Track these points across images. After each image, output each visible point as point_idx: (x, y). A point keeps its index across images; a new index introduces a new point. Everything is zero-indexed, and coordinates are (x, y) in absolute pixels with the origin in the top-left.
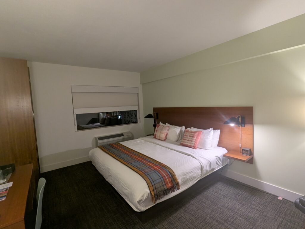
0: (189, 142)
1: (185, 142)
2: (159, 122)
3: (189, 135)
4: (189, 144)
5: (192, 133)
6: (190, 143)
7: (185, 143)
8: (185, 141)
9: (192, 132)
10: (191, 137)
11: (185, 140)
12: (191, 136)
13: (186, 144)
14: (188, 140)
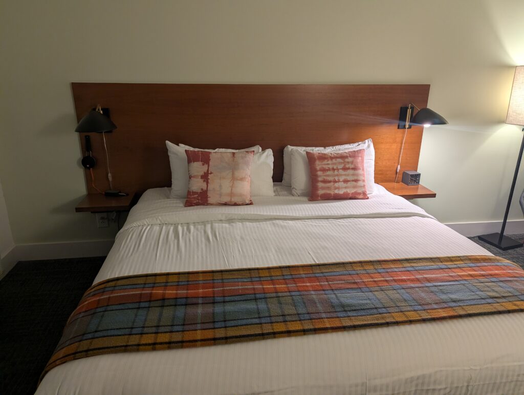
0: (349, 184)
1: (338, 188)
2: (165, 144)
3: (341, 166)
4: (351, 191)
5: (347, 160)
6: (355, 187)
7: (336, 191)
8: (337, 185)
9: (343, 157)
10: (351, 172)
11: (335, 182)
12: (349, 169)
13: (341, 192)
14: (346, 181)
